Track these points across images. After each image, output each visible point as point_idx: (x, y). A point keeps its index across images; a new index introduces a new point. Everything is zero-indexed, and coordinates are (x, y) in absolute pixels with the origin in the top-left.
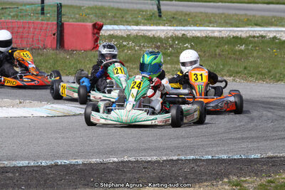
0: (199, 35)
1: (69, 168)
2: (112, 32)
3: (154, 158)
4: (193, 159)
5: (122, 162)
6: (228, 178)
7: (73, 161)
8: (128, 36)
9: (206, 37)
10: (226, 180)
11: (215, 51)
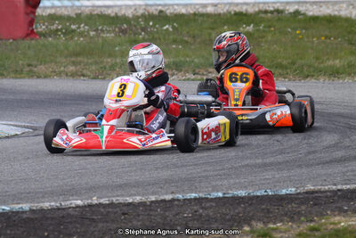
0: (184, 11)
1: (9, 218)
2: (53, 11)
3: (138, 199)
4: (195, 199)
5: (90, 206)
6: (250, 225)
7: (17, 207)
8: (78, 15)
9: (195, 14)
10: (247, 228)
11: (210, 34)
